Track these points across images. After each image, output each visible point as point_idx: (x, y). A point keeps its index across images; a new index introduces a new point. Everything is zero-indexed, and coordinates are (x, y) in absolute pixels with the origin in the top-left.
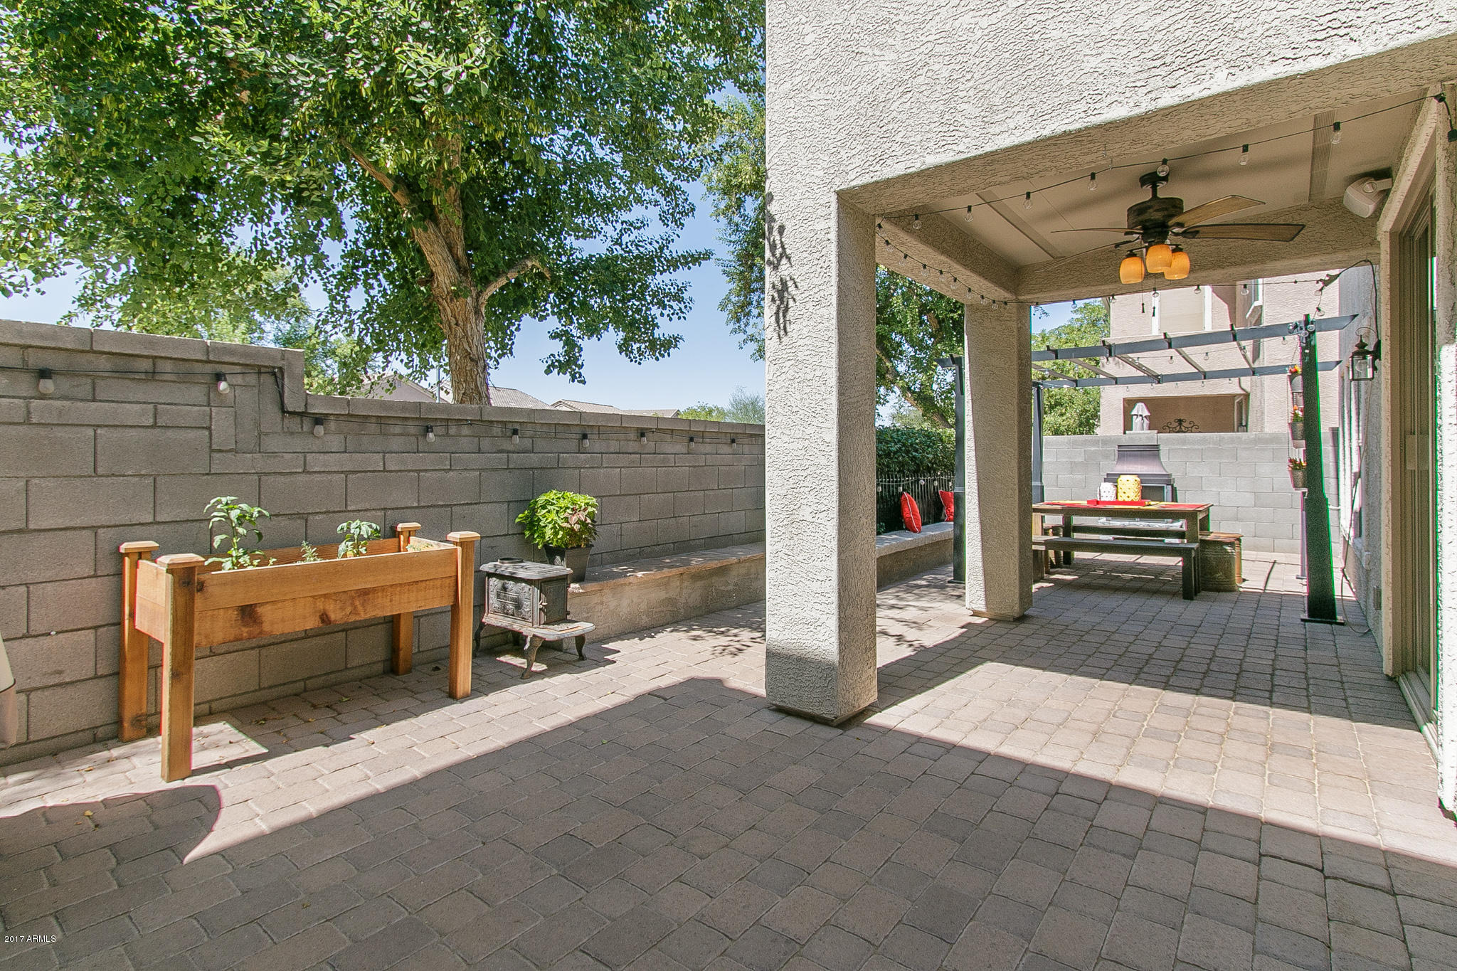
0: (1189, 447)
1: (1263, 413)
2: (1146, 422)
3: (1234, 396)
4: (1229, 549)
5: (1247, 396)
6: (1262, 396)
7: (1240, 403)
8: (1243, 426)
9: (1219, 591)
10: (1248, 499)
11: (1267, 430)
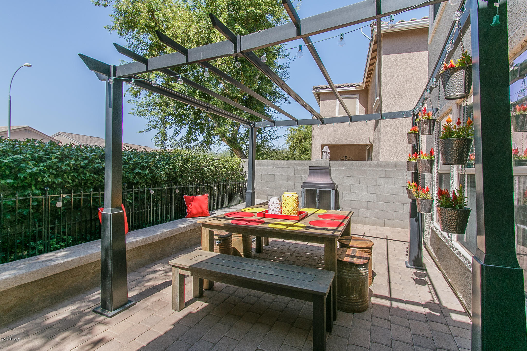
0: (345, 168)
1: (379, 152)
2: (329, 155)
3: (367, 146)
4: (362, 270)
5: (372, 145)
6: (379, 144)
7: (369, 150)
8: (370, 159)
9: (353, 312)
10: (372, 197)
11: (381, 160)
